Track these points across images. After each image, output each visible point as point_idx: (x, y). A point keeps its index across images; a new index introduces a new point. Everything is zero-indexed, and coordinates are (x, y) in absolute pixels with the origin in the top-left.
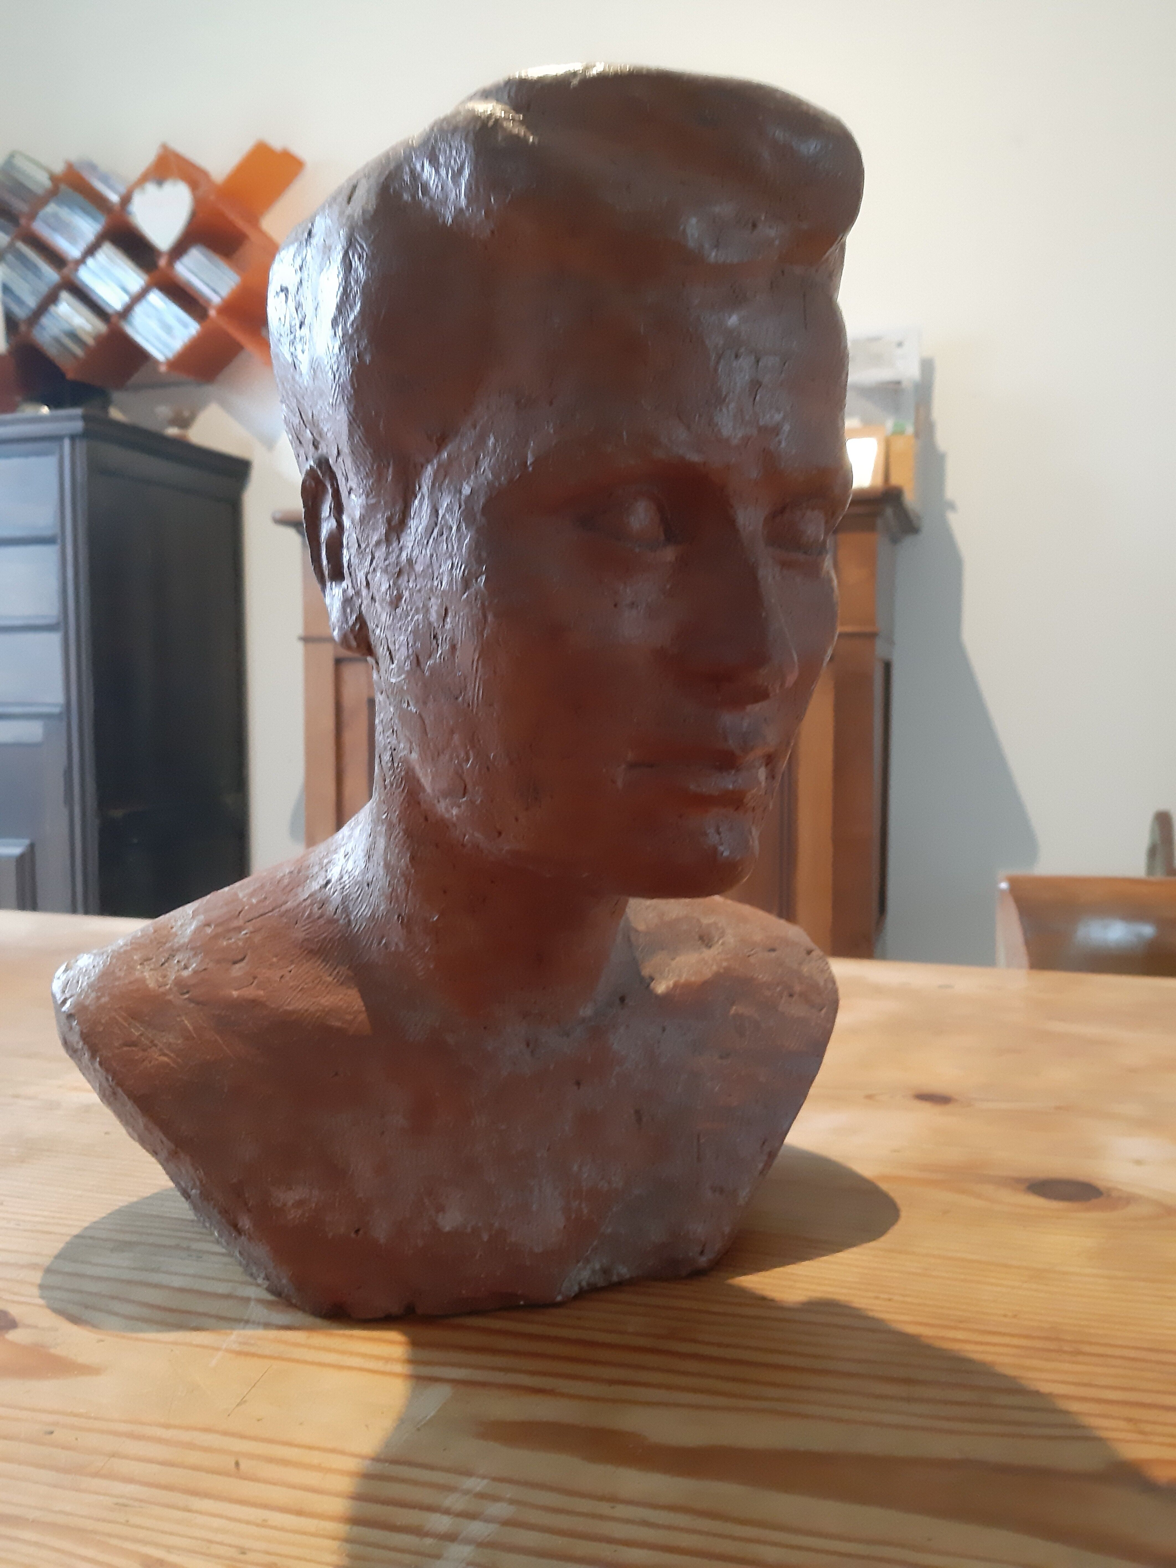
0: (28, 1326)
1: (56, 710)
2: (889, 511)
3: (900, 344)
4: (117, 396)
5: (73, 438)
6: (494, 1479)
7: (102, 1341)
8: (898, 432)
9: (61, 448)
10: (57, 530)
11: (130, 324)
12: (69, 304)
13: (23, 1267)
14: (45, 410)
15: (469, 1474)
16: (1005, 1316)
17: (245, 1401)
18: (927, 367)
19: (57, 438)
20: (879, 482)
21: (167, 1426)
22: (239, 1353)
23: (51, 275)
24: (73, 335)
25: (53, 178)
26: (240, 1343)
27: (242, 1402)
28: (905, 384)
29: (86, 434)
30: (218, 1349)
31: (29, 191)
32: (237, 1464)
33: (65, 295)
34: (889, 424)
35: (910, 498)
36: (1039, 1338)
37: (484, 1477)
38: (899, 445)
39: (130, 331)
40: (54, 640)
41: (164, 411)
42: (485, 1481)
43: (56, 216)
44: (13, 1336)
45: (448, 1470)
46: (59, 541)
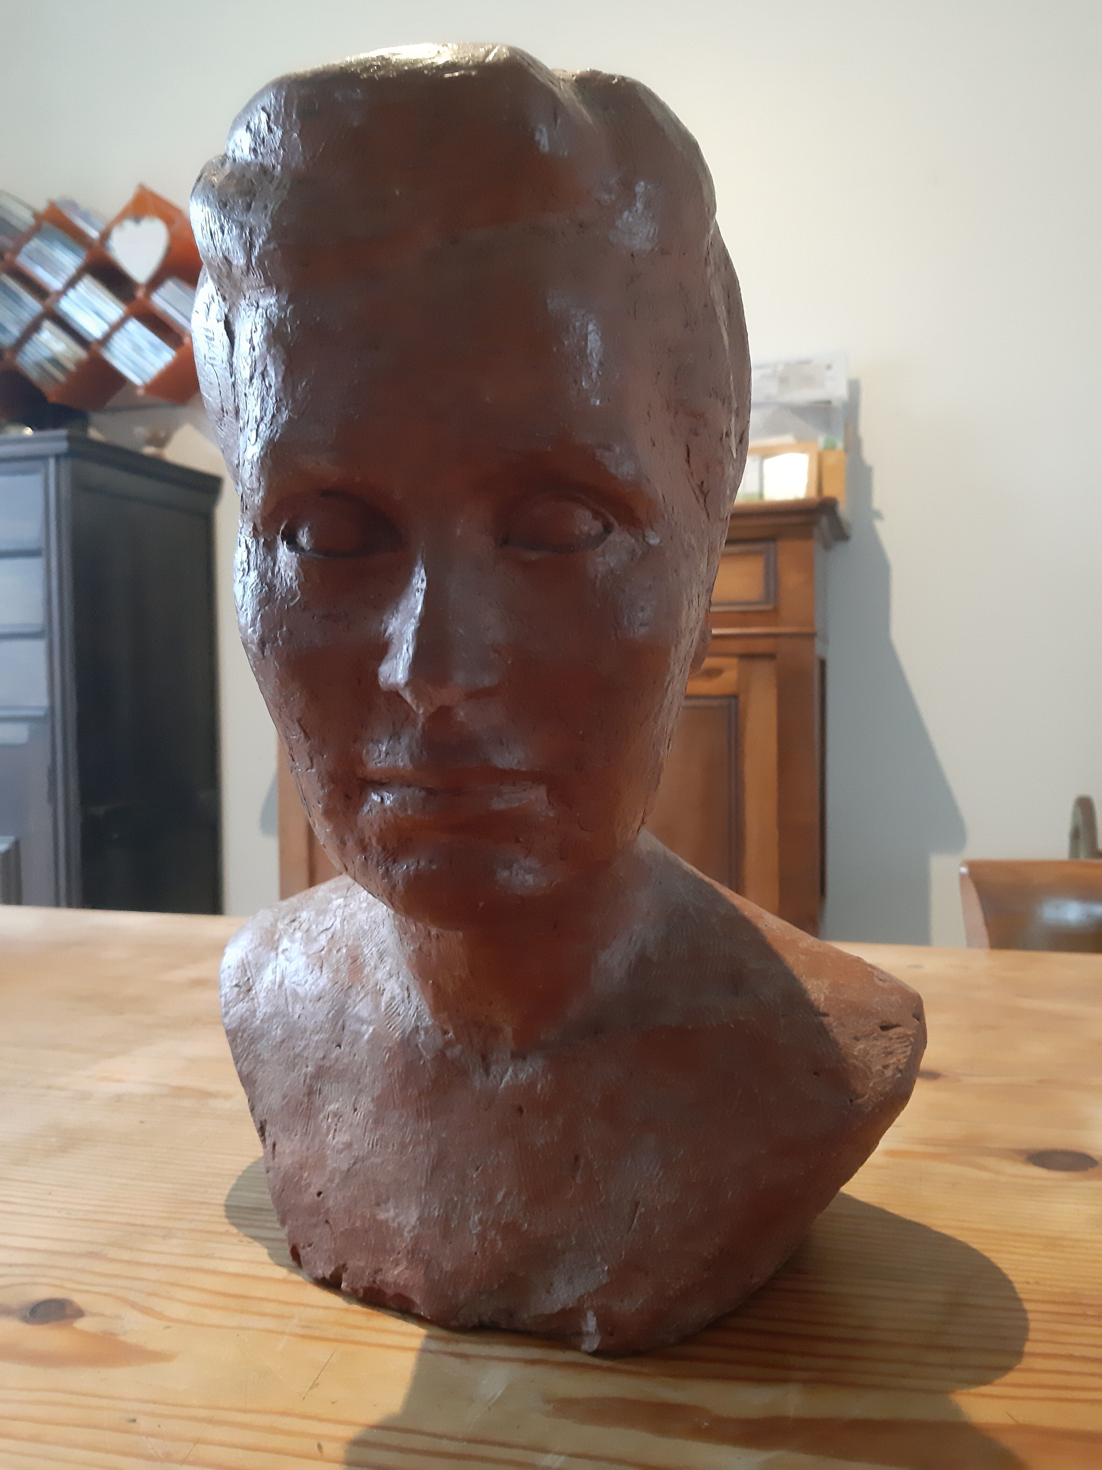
0: (93, 1315)
1: (41, 713)
2: (824, 521)
3: (829, 367)
4: (96, 418)
5: (58, 457)
6: (571, 1455)
7: (169, 1327)
8: (830, 447)
9: (46, 466)
10: (43, 545)
11: (109, 350)
12: (51, 333)
13: (80, 1255)
14: (28, 431)
15: (545, 1451)
16: (1028, 1283)
17: (318, 1384)
18: (854, 387)
19: (42, 458)
20: (813, 494)
21: (245, 1411)
22: (304, 1337)
23: (33, 305)
24: (55, 361)
25: (36, 216)
26: (303, 1327)
27: (315, 1385)
28: (835, 403)
29: (71, 454)
30: (283, 1333)
31: (12, 227)
32: (320, 1447)
33: (47, 325)
34: (821, 440)
35: (843, 509)
36: (1063, 1303)
37: (560, 1454)
38: (831, 459)
39: (107, 356)
40: (39, 647)
41: (141, 431)
42: (563, 1458)
43: (39, 251)
44: (80, 1324)
45: (525, 1448)
46: (44, 553)
